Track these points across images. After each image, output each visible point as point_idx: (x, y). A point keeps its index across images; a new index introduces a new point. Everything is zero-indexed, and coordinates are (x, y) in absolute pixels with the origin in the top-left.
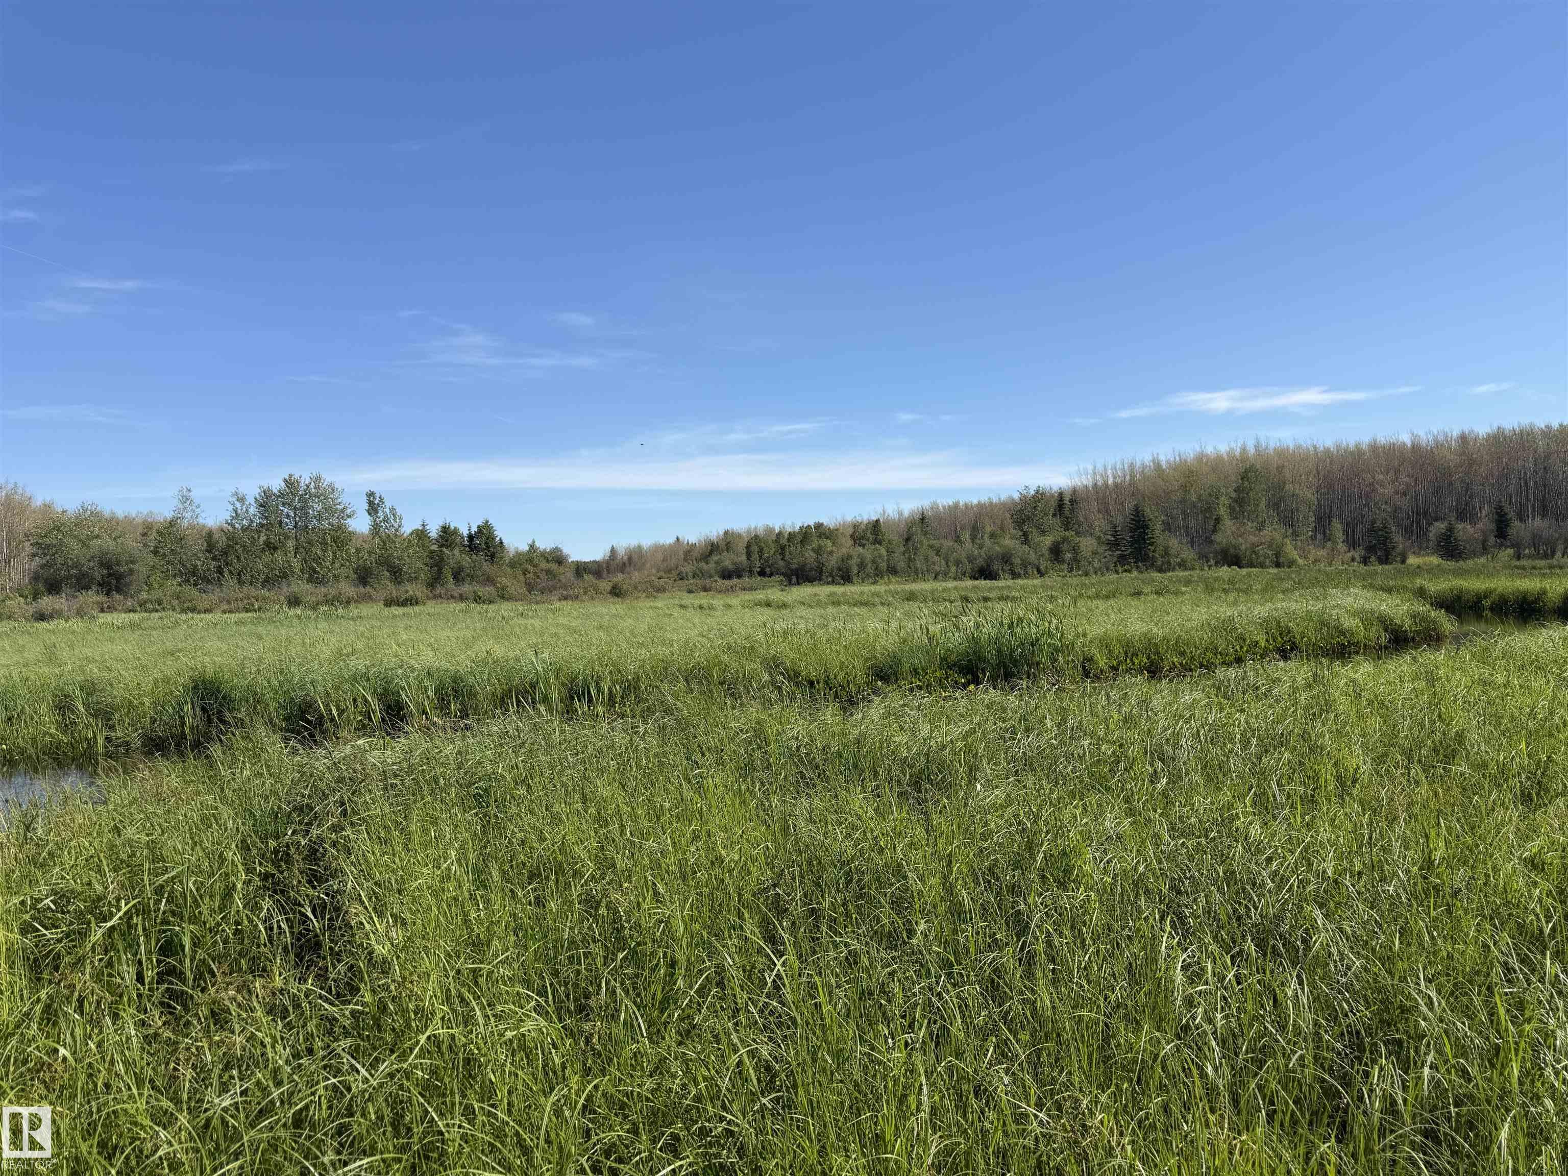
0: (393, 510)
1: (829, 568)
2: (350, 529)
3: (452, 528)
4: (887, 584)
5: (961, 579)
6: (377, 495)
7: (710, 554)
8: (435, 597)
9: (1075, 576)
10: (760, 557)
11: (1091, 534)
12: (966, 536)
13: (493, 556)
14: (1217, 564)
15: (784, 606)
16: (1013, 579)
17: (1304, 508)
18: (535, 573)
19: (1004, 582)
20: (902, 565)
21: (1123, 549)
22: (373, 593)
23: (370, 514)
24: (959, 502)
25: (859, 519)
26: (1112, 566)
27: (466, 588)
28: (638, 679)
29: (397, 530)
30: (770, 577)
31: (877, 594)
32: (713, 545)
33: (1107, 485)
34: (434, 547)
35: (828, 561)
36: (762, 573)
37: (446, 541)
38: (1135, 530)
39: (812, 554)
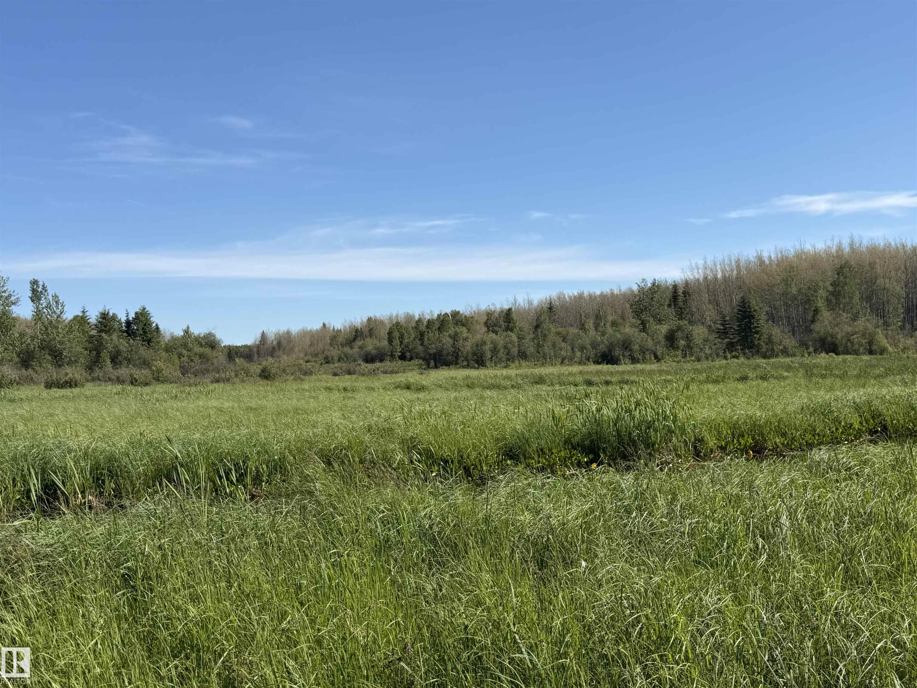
0: (55, 297)
1: (465, 353)
2: (14, 315)
3: (111, 314)
4: (517, 368)
5: (585, 364)
6: (41, 283)
7: (354, 340)
8: (93, 380)
9: (689, 362)
10: (401, 343)
11: (703, 323)
12: (590, 324)
13: (149, 341)
14: (815, 351)
15: (421, 389)
16: (632, 363)
17: (894, 301)
18: (189, 357)
19: (625, 367)
20: (531, 350)
21: (731, 337)
22: (35, 376)
23: (33, 301)
24: (583, 293)
25: (492, 308)
26: (721, 354)
27: (124, 371)
28: (283, 459)
29: (59, 316)
30: (410, 361)
31: (508, 378)
32: (357, 331)
33: (716, 278)
34: (94, 332)
35: (463, 346)
36: (403, 357)
37: (105, 327)
38: (742, 320)
39: (449, 339)
